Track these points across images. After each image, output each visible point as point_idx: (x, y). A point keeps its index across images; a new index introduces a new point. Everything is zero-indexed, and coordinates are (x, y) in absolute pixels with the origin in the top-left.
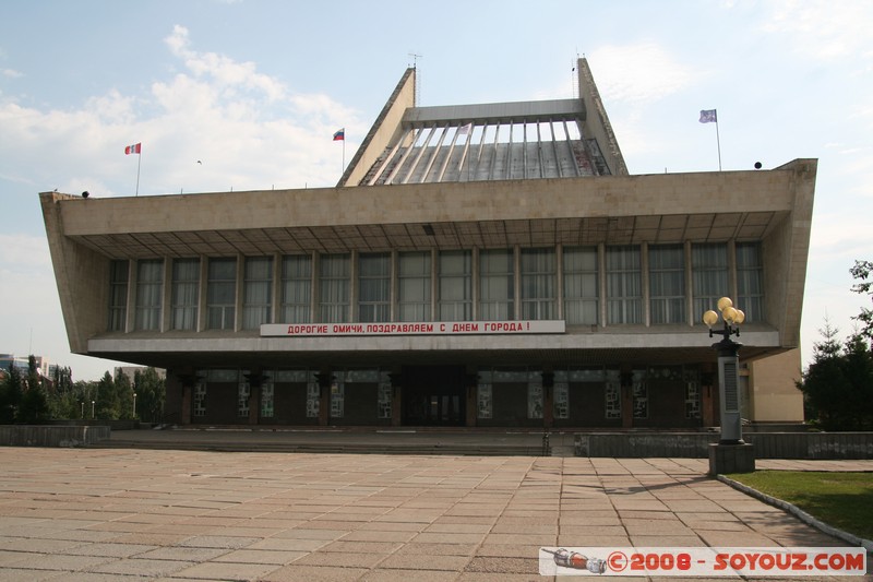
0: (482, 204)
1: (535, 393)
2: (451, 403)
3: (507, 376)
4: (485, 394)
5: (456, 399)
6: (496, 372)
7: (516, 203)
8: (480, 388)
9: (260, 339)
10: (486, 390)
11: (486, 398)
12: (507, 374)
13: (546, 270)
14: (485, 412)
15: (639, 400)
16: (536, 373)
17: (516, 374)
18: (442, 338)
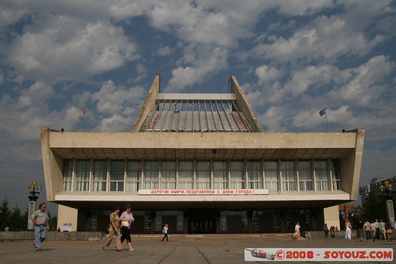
0: (238, 142)
1: (245, 220)
2: (209, 224)
3: (232, 213)
4: (223, 220)
5: (211, 223)
6: (228, 211)
7: (252, 142)
8: (221, 218)
9: (138, 196)
10: (223, 219)
11: (224, 222)
12: (232, 212)
13: (257, 168)
14: (224, 228)
15: (287, 222)
16: (245, 212)
17: (236, 212)
18: (218, 196)
